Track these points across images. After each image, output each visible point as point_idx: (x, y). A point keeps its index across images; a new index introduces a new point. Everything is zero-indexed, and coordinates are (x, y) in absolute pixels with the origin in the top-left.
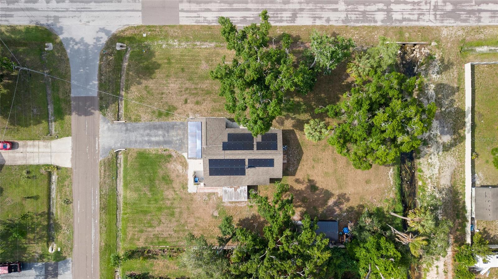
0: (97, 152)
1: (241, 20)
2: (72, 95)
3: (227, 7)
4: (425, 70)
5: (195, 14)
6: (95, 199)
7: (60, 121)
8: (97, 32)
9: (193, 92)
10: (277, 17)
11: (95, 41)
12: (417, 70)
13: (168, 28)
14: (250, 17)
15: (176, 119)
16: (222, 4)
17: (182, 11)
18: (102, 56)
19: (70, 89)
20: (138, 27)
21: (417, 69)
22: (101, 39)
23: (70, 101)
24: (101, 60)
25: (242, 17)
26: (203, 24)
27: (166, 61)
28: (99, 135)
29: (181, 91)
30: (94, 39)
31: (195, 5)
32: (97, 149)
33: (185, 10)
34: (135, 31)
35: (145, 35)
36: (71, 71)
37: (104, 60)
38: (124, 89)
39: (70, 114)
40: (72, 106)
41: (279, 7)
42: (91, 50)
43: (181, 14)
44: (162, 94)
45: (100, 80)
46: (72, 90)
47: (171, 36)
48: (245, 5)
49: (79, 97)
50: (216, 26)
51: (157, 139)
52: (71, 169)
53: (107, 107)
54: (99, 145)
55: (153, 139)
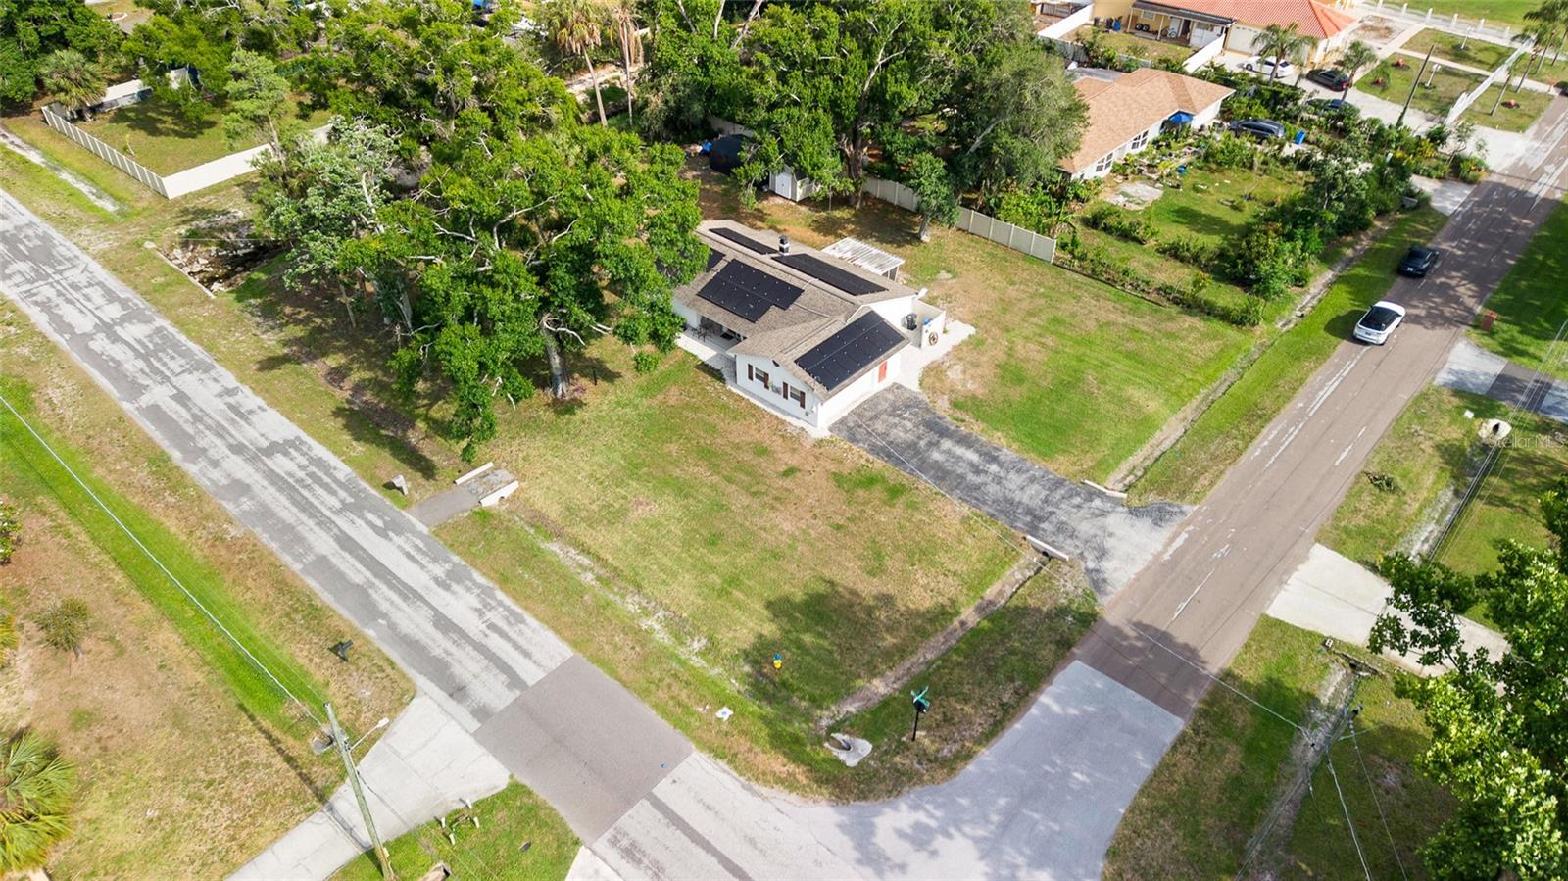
0: (1191, 528)
1: (399, 533)
2: (1179, 724)
3: (384, 588)
4: (234, 232)
5: (495, 642)
6: (1275, 444)
7: (1288, 683)
8: (902, 868)
9: (747, 479)
10: (311, 475)
11: (939, 842)
12: (244, 248)
13: (622, 672)
14: (369, 523)
15: (861, 456)
16: (384, 606)
17: (515, 680)
18: (950, 765)
19: (1174, 748)
20: (718, 753)
21: (241, 248)
22: (909, 831)
23: (1203, 714)
24: (967, 756)
25: (386, 537)
26: (508, 601)
27: (737, 594)
28: (1153, 562)
29: (776, 498)
30: (934, 853)
31: (457, 670)
32: (1184, 536)
33: (503, 677)
34: (743, 748)
35: (725, 713)
36: (1128, 802)
37: (955, 747)
38: (956, 623)
39: (1228, 675)
40: (1203, 695)
41: (272, 490)
42: (987, 822)
43: (531, 674)
44: (839, 528)
45: (1025, 696)
46: (1169, 739)
47: (642, 646)
48: (335, 560)
49: (1156, 700)
50: (480, 570)
51: (960, 450)
52: (1318, 540)
53: (1063, 611)
54: (1172, 539)
55: (972, 456)
